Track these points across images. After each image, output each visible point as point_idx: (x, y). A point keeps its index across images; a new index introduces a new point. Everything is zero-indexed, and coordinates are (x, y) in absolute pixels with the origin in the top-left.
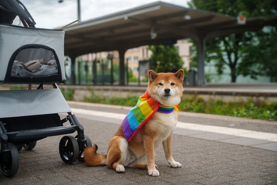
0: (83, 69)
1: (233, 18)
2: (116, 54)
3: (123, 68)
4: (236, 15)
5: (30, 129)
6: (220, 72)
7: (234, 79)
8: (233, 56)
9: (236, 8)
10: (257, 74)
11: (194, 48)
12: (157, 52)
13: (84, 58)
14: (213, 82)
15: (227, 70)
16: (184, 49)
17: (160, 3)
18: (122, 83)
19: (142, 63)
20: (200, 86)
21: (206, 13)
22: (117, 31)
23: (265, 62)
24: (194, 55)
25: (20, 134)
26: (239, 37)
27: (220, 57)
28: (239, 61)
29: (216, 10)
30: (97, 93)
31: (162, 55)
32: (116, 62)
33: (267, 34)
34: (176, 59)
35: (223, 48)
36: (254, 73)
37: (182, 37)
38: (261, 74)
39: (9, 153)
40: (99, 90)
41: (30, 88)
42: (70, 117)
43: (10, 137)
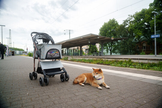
0: (70, 51)
1: (110, 38)
2: (79, 47)
3: (81, 51)
4: (111, 37)
5: (52, 72)
6: (107, 52)
7: (111, 54)
8: (111, 48)
9: (111, 35)
10: (117, 53)
11: (100, 46)
12: (90, 47)
13: (71, 48)
14: (106, 55)
15: (109, 51)
16: (98, 46)
17: (91, 34)
18: (81, 55)
19: (86, 50)
20: (102, 56)
21: (103, 37)
22: (80, 41)
23: (119, 49)
24: (100, 47)
25: (49, 74)
26: (112, 43)
27: (107, 48)
28: (112, 49)
29: (106, 36)
30: (74, 58)
31: (92, 47)
32: (79, 49)
33: (119, 42)
34: (96, 48)
35: (108, 46)
36: (116, 52)
37: (97, 43)
38: (118, 53)
39: (46, 79)
40: (75, 57)
41: (53, 60)
42: (63, 69)
43: (46, 75)
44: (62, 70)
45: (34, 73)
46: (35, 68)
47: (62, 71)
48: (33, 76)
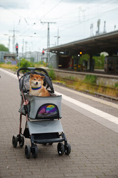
25: (39, 141)
42: (63, 135)
43: (35, 142)
44: (60, 135)
45: (19, 136)
46: (21, 129)
47: (61, 138)
48: (17, 141)
